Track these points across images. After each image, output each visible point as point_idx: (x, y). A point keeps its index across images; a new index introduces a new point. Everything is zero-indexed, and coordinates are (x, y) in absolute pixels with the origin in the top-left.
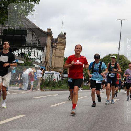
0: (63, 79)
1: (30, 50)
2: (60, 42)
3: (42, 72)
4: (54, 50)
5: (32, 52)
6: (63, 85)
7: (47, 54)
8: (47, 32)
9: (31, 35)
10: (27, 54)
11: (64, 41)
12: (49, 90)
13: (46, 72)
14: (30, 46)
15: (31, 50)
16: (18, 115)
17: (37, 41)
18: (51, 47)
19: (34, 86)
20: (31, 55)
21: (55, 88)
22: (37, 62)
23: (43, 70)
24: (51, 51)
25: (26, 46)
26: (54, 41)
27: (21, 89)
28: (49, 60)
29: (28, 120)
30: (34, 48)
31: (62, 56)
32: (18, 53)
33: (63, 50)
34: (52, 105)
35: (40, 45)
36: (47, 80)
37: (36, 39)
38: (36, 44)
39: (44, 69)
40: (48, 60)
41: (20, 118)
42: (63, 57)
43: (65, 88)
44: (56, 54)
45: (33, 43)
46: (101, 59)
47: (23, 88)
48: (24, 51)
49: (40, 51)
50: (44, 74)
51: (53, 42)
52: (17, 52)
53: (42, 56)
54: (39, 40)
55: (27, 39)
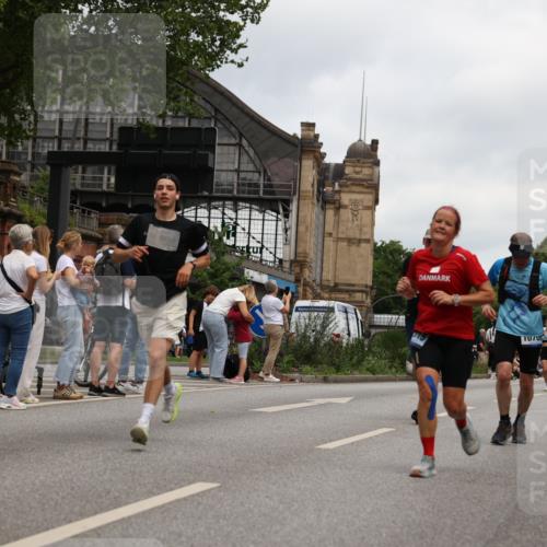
0: (373, 331)
1: (230, 213)
2: (356, 180)
3: (285, 303)
4: (330, 213)
5: (239, 222)
6: (371, 360)
7: (302, 229)
8: (300, 136)
9: (232, 148)
10: (220, 230)
11: (372, 175)
12: (316, 381)
13: (300, 303)
14: (230, 195)
15: (236, 212)
16: (190, 483)
17: (260, 173)
18: (318, 201)
19: (250, 362)
20: (234, 235)
21: (338, 369)
22: (261, 260)
23: (290, 294)
24: (317, 217)
25: (215, 194)
26: (331, 175)
28: (312, 255)
29: (230, 501)
30: (248, 205)
31: (364, 237)
33: (369, 212)
34: (331, 441)
35: (273, 193)
36: (304, 337)
37: (255, 166)
38: (257, 185)
39: (293, 294)
40: (306, 255)
41: (198, 494)
42: (368, 241)
43: (382, 372)
44: (342, 228)
45: (243, 185)
47: (205, 371)
48: (207, 215)
49: (270, 215)
50: (290, 313)
51: (326, 178)
53: (280, 239)
54: (265, 171)
55: (217, 167)
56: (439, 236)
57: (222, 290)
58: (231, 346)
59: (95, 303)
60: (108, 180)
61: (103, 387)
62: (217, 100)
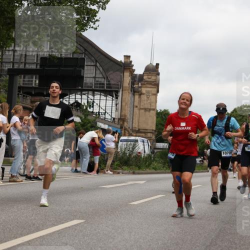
0: (156, 151)
1: (91, 97)
2: (148, 82)
3: (115, 138)
4: (137, 97)
5: (95, 101)
6: (155, 164)
7: (124, 104)
8: (123, 62)
9: (92, 67)
10: (86, 104)
11: (156, 79)
12: (129, 173)
13: (122, 138)
14: (91, 88)
15: (94, 96)
16: (71, 220)
17: (105, 78)
18: (131, 91)
19: (99, 165)
20: (93, 107)
21: (139, 168)
22: (105, 118)
24: (131, 99)
25: (84, 88)
26: (137, 79)
27: (76, 171)
28: (128, 116)
29: (89, 228)
30: (99, 93)
31: (152, 108)
32: (69, 103)
33: (154, 96)
34: (136, 201)
35: (111, 88)
36: (124, 153)
37: (103, 75)
38: (103, 84)
40: (125, 116)
41: (75, 225)
42: (154, 110)
43: (160, 169)
44: (142, 104)
45: (97, 84)
46: (228, 114)
47: (79, 169)
48: (80, 98)
49: (109, 98)
51: (135, 81)
52: (66, 101)
53: (114, 108)
54: (107, 78)
55: (85, 76)
56: (183, 106)
57: (87, 132)
58: (91, 158)
59: (28, 138)
60: (35, 82)
61: (32, 176)
62: (86, 45)
